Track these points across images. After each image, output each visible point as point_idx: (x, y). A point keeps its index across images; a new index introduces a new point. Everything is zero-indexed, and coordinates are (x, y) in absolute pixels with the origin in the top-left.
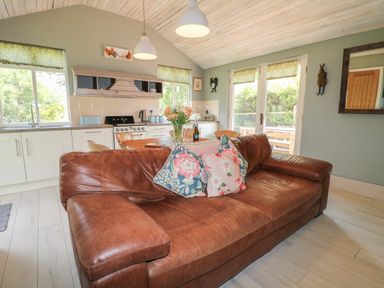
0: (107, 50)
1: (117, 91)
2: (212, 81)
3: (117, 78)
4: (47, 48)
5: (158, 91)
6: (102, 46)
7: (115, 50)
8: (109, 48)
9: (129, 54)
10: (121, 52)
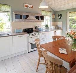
0: (25, 5)
1: (29, 20)
2: (59, 15)
3: (29, 15)
4: (5, 5)
5: (42, 19)
6: (24, 4)
7: (28, 5)
8: (26, 5)
9: (33, 7)
10: (30, 6)
